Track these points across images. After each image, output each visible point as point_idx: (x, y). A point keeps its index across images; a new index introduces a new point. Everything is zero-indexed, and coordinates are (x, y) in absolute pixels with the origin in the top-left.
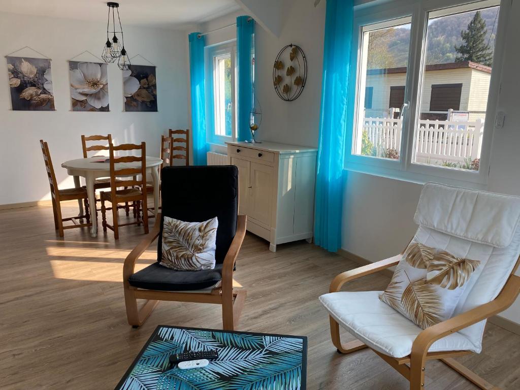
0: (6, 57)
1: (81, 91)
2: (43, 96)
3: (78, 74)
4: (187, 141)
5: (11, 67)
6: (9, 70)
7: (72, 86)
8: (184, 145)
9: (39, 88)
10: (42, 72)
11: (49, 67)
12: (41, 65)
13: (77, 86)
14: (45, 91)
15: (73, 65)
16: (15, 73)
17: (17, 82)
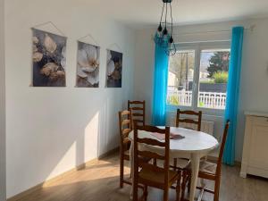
0: (33, 29)
1: (84, 69)
2: (59, 72)
3: (84, 54)
4: (144, 109)
5: (36, 40)
6: (34, 43)
7: (78, 64)
8: (141, 112)
9: (57, 64)
10: (61, 48)
11: (65, 45)
12: (60, 42)
13: (82, 64)
14: (61, 68)
15: (81, 45)
16: (39, 47)
17: (39, 56)
